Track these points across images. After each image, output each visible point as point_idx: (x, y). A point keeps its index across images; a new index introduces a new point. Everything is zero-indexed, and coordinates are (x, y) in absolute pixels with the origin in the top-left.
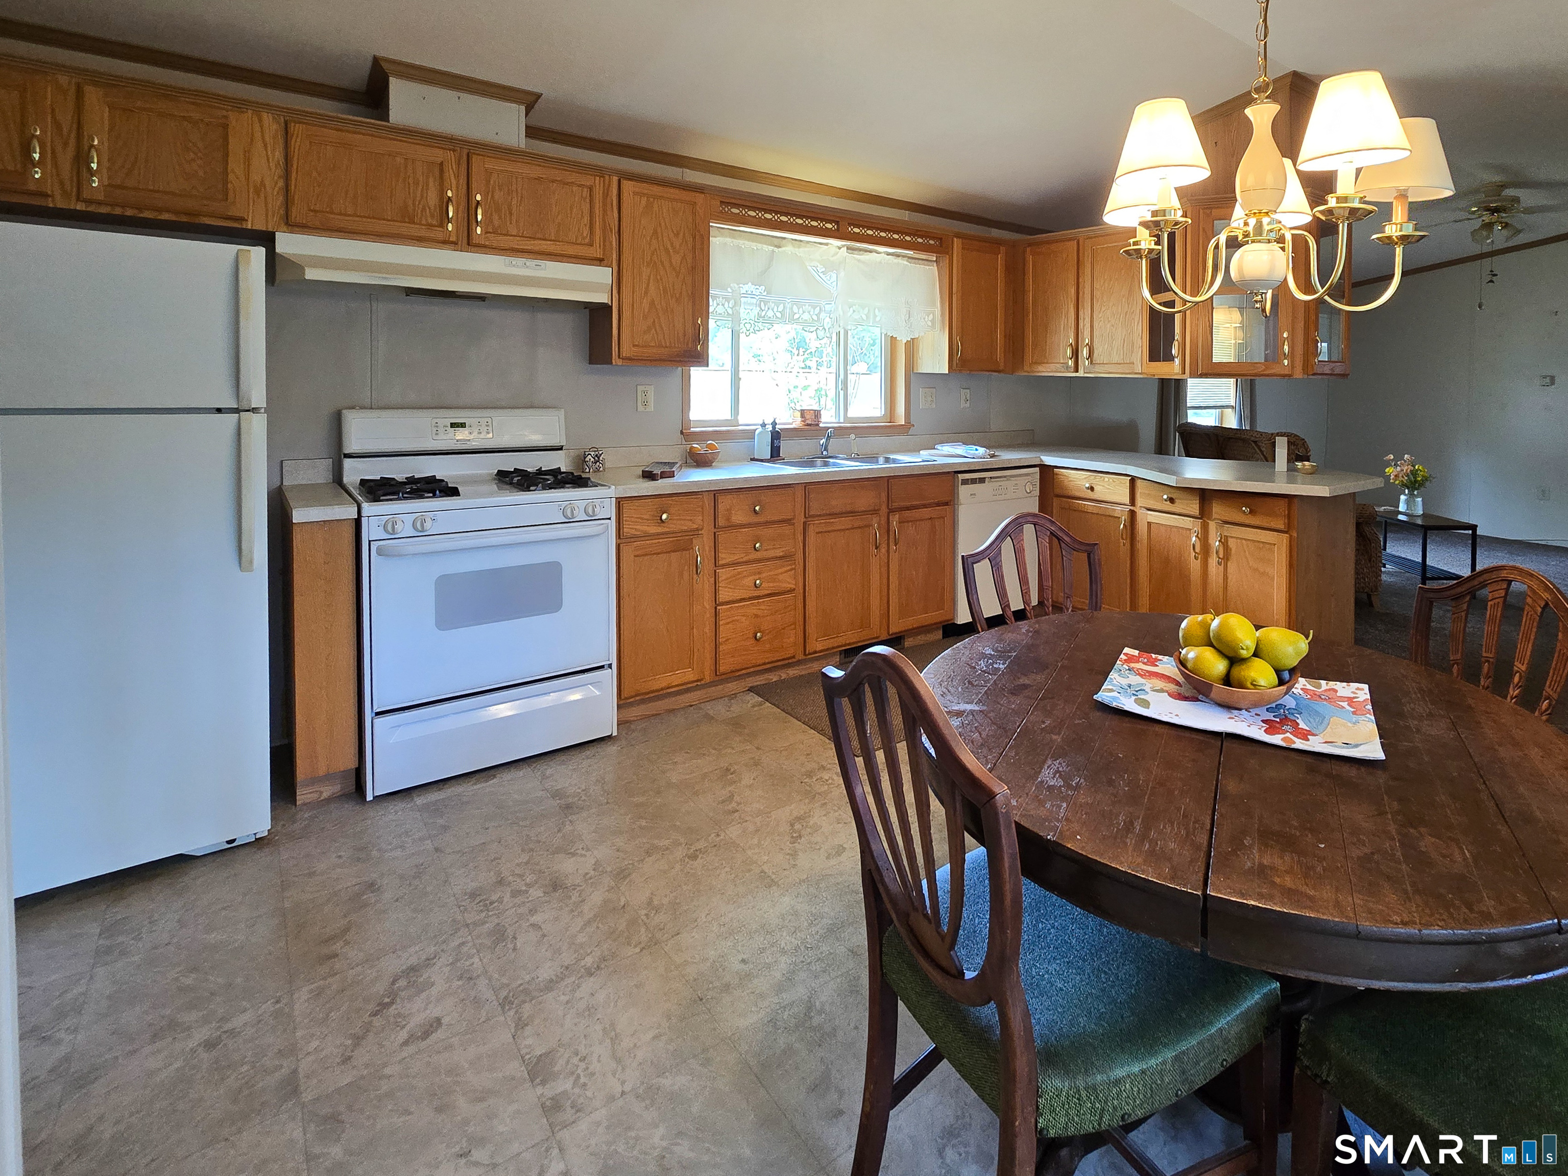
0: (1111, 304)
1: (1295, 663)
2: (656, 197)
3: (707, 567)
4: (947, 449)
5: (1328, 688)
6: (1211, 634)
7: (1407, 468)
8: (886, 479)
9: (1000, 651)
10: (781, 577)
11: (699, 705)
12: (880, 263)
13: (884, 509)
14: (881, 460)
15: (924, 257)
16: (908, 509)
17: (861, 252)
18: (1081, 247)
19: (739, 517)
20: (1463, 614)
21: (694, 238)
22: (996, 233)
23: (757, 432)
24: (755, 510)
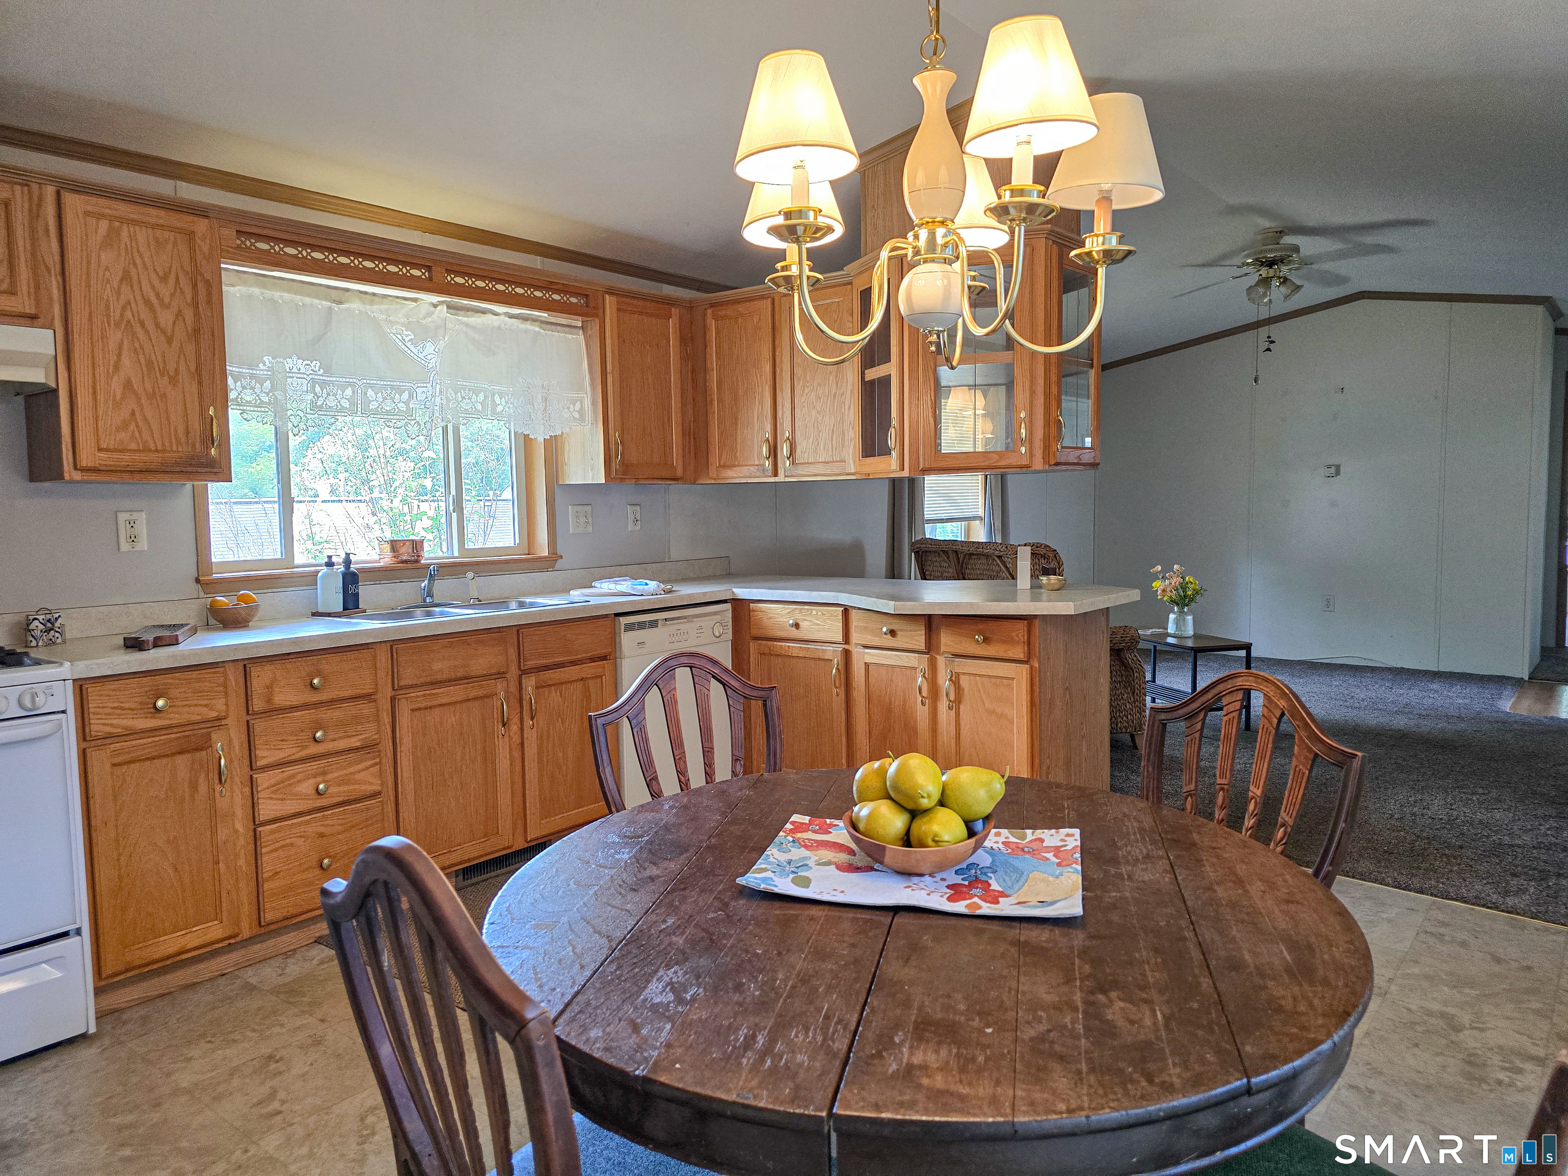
0: (815, 384)
1: (988, 809)
2: (122, 220)
3: (240, 771)
4: (606, 586)
5: (1034, 838)
6: (888, 784)
7: (1176, 581)
8: (515, 630)
9: (628, 837)
10: (357, 776)
11: (236, 972)
12: (499, 328)
13: (514, 671)
14: (513, 605)
15: (564, 322)
16: (547, 668)
17: (469, 313)
18: (777, 309)
19: (282, 698)
20: (1197, 735)
21: (195, 286)
22: (668, 290)
23: (320, 574)
24: (312, 684)
